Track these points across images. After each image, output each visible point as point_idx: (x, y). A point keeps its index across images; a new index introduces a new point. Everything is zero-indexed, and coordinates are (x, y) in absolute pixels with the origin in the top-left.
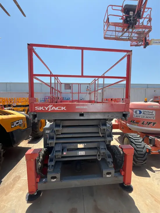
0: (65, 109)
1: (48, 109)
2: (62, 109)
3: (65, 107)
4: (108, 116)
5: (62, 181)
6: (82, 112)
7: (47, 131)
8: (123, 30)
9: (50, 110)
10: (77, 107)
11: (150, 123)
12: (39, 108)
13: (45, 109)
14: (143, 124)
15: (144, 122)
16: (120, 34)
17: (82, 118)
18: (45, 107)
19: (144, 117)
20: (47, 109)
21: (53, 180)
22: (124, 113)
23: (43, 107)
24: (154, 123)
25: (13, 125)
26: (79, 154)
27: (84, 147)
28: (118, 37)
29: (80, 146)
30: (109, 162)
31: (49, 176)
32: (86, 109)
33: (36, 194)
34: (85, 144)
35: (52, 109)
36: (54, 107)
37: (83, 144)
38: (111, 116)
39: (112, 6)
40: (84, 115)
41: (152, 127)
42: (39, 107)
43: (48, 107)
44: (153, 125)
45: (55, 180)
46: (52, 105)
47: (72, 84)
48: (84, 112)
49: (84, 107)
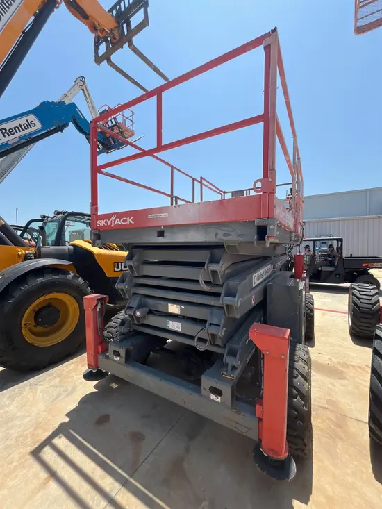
1: (111, 223)
2: (128, 223)
3: (133, 218)
4: (216, 234)
5: (128, 365)
6: (161, 226)
9: (113, 225)
10: (150, 216)
12: (101, 222)
17: (161, 240)
18: (108, 220)
20: (109, 224)
21: (116, 359)
22: (257, 222)
25: (118, 268)
26: (171, 328)
27: (179, 313)
29: (174, 309)
30: (227, 365)
32: (165, 218)
34: (183, 307)
35: (115, 223)
36: (118, 219)
37: (179, 306)
38: (224, 235)
40: (165, 235)
43: (111, 220)
45: (118, 359)
46: (115, 217)
48: (164, 226)
49: (163, 215)
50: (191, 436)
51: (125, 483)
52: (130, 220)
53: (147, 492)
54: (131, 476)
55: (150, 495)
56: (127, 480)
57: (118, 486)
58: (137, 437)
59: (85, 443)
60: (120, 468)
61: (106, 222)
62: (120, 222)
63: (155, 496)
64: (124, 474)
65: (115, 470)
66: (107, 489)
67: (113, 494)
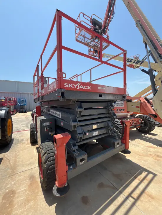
0: (91, 89)
2: (88, 89)
3: (90, 87)
5: (89, 161)
6: (100, 93)
7: (45, 123)
8: (92, 38)
9: (78, 88)
11: (121, 110)
12: (68, 85)
13: (74, 86)
14: (117, 111)
15: (118, 109)
16: (89, 41)
17: (101, 98)
18: (74, 85)
19: (117, 106)
20: (75, 87)
21: (82, 163)
23: (72, 85)
24: (123, 110)
26: (95, 135)
27: (97, 128)
28: (88, 43)
31: (78, 160)
33: (67, 185)
34: (98, 125)
35: (80, 88)
36: (82, 86)
39: (84, 14)
40: (102, 96)
41: (122, 113)
42: (68, 83)
43: (77, 85)
44: (123, 111)
45: (83, 162)
46: (80, 84)
47: (49, 78)
48: (102, 93)
49: (104, 88)
50: (106, 169)
51: (121, 192)
52: (89, 88)
53: (124, 186)
54: (118, 190)
55: (125, 185)
56: (120, 191)
57: (122, 195)
58: (101, 185)
59: (98, 210)
60: (114, 194)
61: (73, 86)
62: (84, 88)
63: (125, 183)
64: (117, 192)
65: (115, 196)
66: (123, 199)
67: (125, 197)
